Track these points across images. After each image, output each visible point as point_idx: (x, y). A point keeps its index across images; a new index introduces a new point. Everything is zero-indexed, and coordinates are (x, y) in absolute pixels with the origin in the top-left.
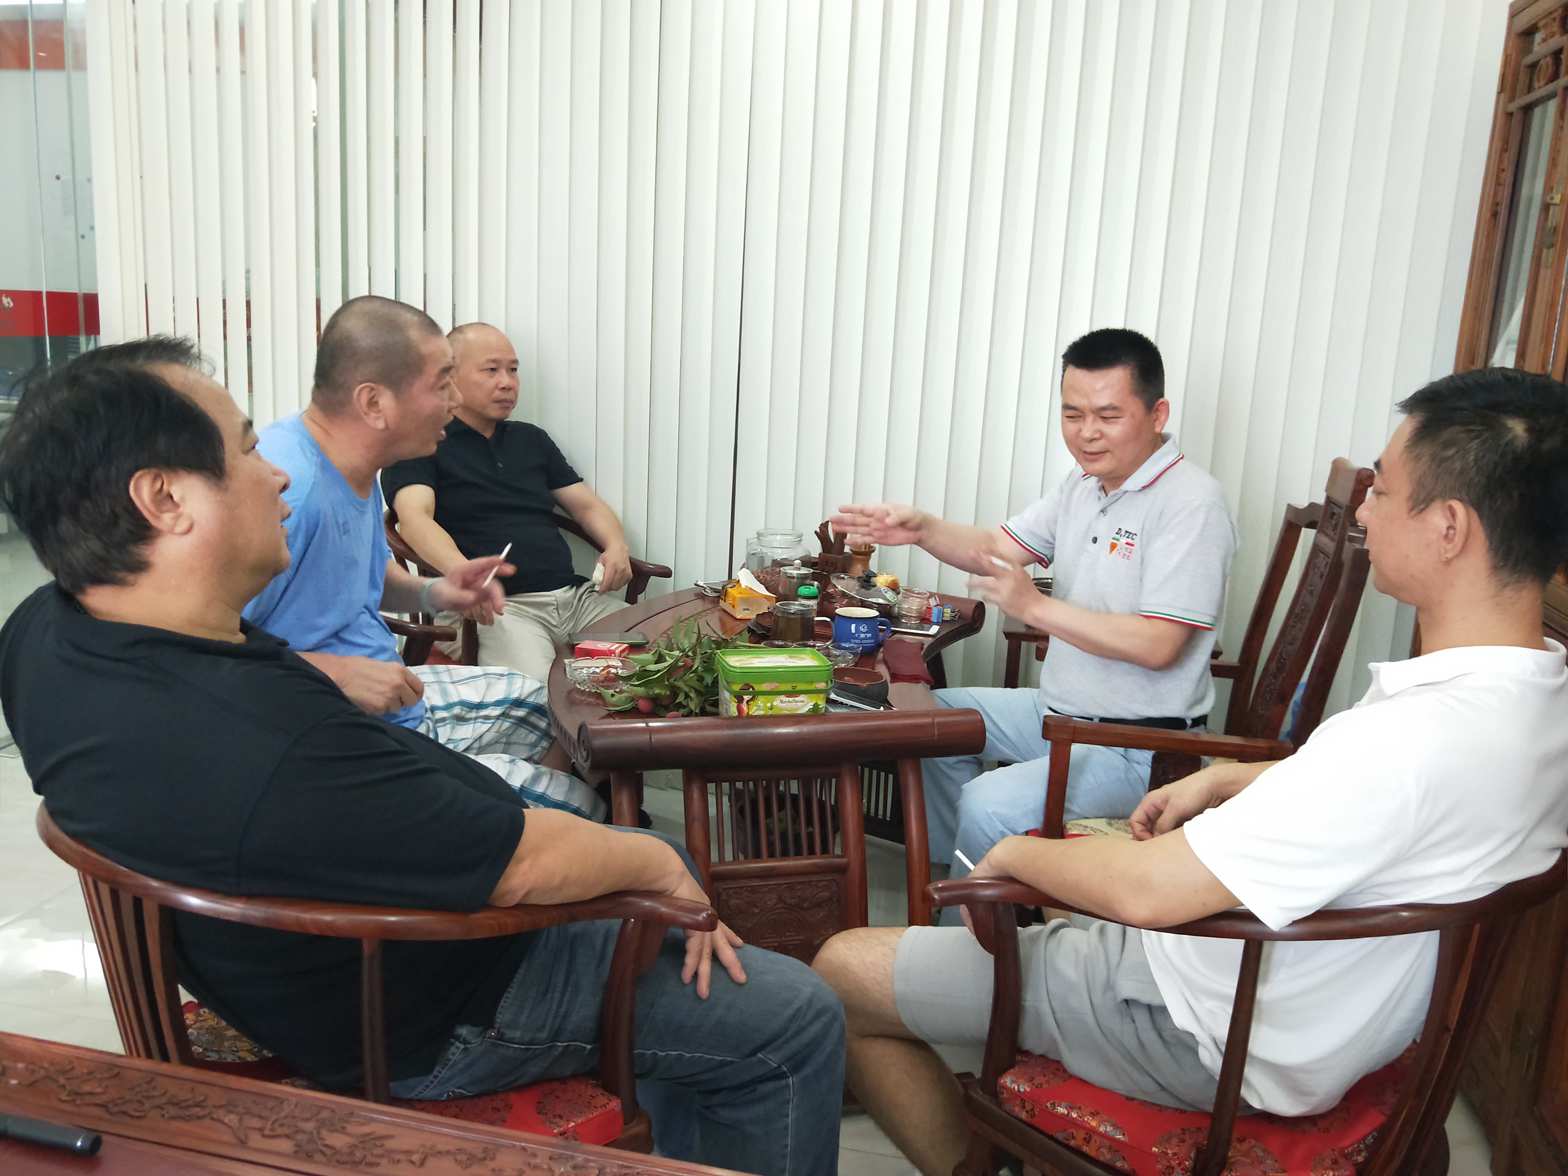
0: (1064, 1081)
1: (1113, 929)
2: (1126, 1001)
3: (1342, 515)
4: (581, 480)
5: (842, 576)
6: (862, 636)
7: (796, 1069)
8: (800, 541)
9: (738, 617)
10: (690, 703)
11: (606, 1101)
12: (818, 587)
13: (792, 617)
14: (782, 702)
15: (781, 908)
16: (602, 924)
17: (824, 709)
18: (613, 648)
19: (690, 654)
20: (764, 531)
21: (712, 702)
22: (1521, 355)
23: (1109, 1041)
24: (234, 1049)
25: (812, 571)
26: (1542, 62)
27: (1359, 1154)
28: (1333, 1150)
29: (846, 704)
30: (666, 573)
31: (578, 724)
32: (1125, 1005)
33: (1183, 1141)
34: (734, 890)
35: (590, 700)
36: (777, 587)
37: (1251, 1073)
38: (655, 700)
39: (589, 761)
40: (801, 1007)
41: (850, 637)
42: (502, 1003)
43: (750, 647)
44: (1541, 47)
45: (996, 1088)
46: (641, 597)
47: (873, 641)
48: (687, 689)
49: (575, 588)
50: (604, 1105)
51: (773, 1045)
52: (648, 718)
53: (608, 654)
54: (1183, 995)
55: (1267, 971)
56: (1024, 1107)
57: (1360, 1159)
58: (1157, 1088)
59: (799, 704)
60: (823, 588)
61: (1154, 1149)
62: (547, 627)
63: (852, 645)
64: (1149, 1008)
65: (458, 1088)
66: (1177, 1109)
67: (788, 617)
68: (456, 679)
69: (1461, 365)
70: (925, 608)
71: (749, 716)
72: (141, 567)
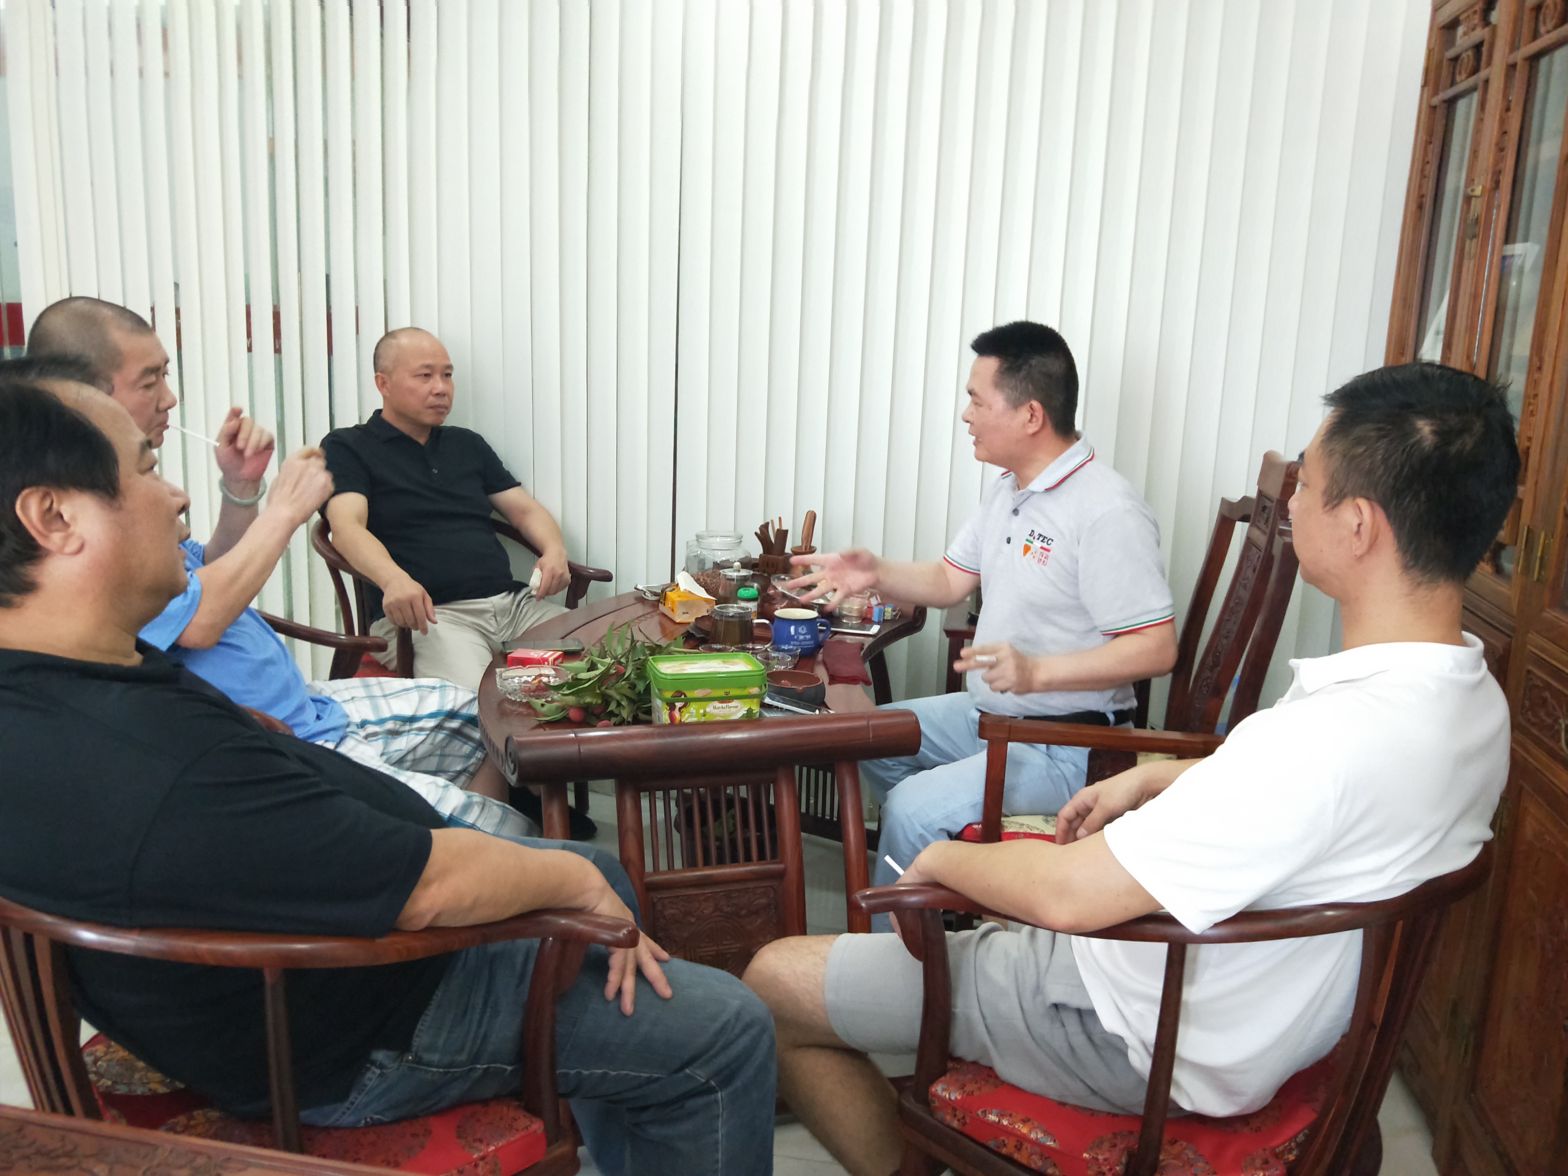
0: (996, 1087)
1: (1043, 935)
2: (1056, 1006)
3: (1273, 509)
4: (519, 484)
5: (783, 577)
6: (801, 637)
7: (725, 1082)
8: (741, 542)
9: (678, 621)
10: (622, 712)
11: (528, 1123)
12: (758, 590)
13: (731, 620)
14: (715, 708)
15: (716, 916)
16: (522, 943)
17: (758, 714)
18: (546, 656)
19: (623, 660)
20: (705, 534)
21: (644, 709)
22: (1447, 347)
23: (1038, 1045)
24: (145, 1081)
25: (752, 572)
26: (1464, 55)
27: (1290, 1153)
28: (1265, 1150)
29: (781, 708)
30: (606, 577)
31: (507, 735)
32: (1054, 1010)
33: (1115, 1146)
34: (669, 900)
35: (521, 710)
36: (717, 589)
37: (1179, 1074)
38: (586, 709)
39: (516, 774)
40: (729, 1021)
41: (789, 639)
42: (419, 1026)
43: (685, 653)
44: (1463, 39)
45: (927, 1096)
46: (582, 602)
47: (812, 642)
48: (618, 698)
49: (513, 594)
50: (527, 1128)
51: (700, 1061)
52: (579, 728)
53: (541, 662)
54: (1111, 996)
55: (1194, 973)
56: (955, 1116)
57: (1291, 1157)
58: (1089, 1092)
59: (732, 709)
60: (763, 590)
61: (1085, 1155)
62: (484, 634)
63: (791, 647)
64: (1079, 1012)
65: (376, 1113)
66: (1109, 1113)
67: (729, 621)
68: (387, 692)
69: (1391, 356)
70: (866, 607)
71: (682, 724)
72: (29, 587)
